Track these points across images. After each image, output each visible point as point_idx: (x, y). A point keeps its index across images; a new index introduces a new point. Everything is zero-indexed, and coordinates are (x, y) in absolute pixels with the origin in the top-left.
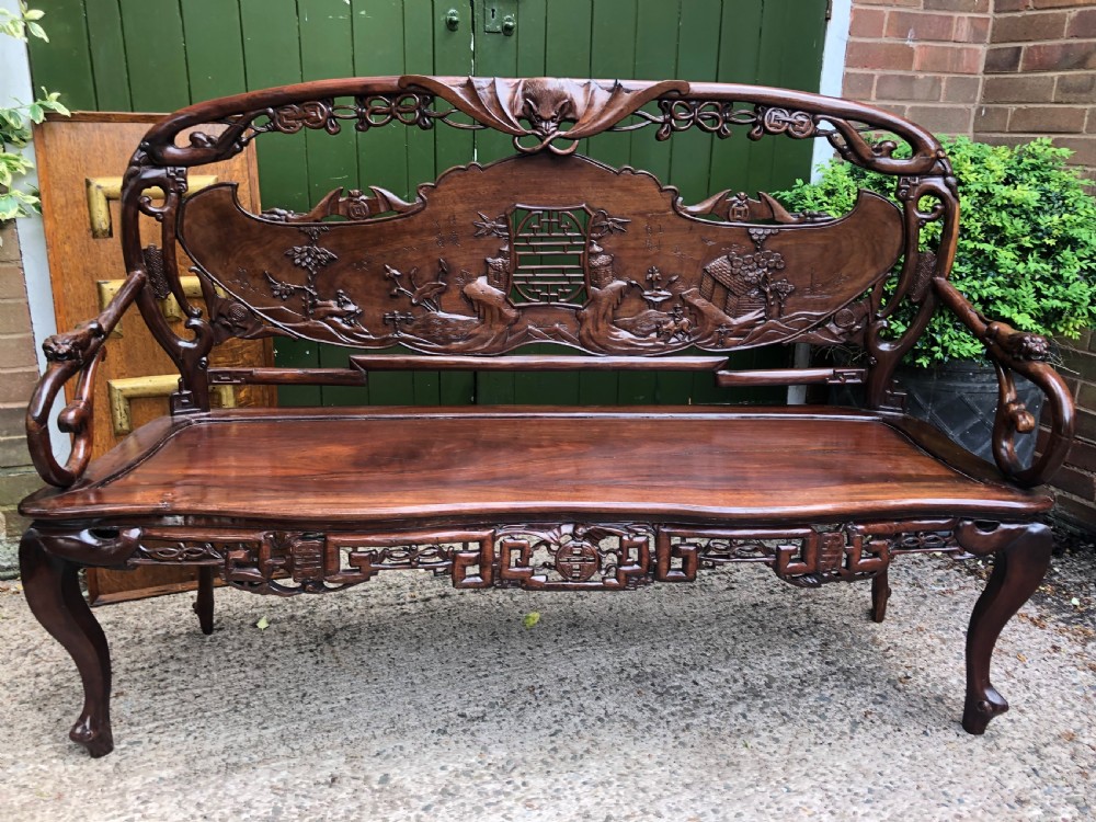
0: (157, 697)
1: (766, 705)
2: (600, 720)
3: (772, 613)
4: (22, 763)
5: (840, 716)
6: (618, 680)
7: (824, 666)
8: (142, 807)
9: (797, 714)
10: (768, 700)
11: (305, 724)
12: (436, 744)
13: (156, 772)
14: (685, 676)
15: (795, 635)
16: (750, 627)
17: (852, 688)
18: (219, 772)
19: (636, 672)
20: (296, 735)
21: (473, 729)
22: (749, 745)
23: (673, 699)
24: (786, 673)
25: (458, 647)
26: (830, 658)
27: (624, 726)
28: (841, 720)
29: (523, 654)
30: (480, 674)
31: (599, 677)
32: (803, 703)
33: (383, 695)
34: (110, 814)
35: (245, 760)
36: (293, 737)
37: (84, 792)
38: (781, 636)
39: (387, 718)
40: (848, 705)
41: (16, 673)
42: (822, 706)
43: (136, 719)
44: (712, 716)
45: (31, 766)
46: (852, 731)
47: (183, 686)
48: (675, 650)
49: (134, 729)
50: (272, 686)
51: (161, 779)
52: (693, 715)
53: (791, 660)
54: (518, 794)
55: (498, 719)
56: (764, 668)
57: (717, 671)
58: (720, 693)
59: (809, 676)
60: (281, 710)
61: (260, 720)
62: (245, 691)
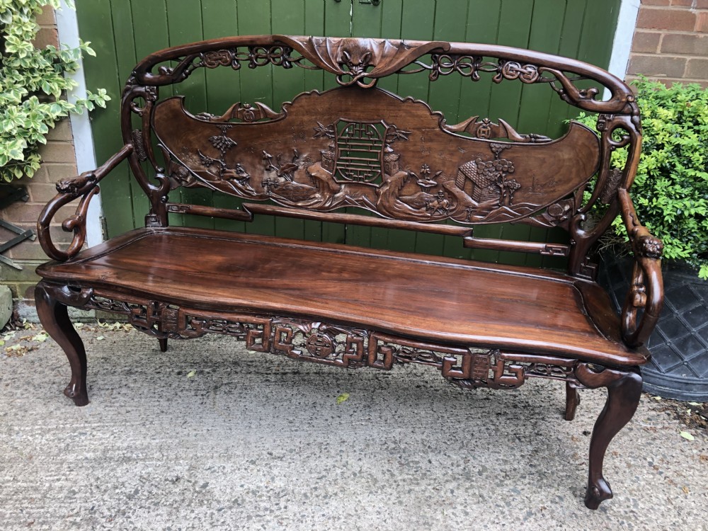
0: (107, 408)
1: (472, 487)
2: (355, 474)
3: (508, 422)
4: (21, 434)
5: (521, 506)
6: (379, 449)
7: (528, 467)
8: (68, 473)
9: (491, 498)
10: (474, 484)
11: (177, 441)
12: (246, 469)
13: (85, 453)
14: (425, 456)
15: (517, 440)
16: (487, 429)
17: (540, 487)
18: (117, 461)
19: (393, 446)
20: (169, 447)
21: (272, 464)
22: (445, 513)
23: (409, 470)
24: (497, 467)
25: (289, 408)
26: (535, 462)
27: (368, 482)
28: (521, 509)
29: (327, 420)
30: (293, 429)
31: (368, 445)
32: (498, 490)
33: (229, 431)
34: (50, 473)
35: (134, 456)
36: (166, 447)
37: (43, 458)
38: (506, 440)
39: (224, 447)
40: (532, 499)
41: (44, 380)
42: (511, 496)
43: (90, 419)
44: (429, 487)
45: (24, 437)
46: (525, 519)
47: (123, 404)
48: (427, 436)
49: (86, 425)
50: (170, 413)
51: (86, 458)
52: (418, 484)
53: (505, 458)
54: (278, 513)
55: (290, 461)
56: (483, 461)
57: (449, 456)
58: (444, 472)
59: (513, 472)
60: (168, 429)
61: (153, 433)
62: (154, 414)
